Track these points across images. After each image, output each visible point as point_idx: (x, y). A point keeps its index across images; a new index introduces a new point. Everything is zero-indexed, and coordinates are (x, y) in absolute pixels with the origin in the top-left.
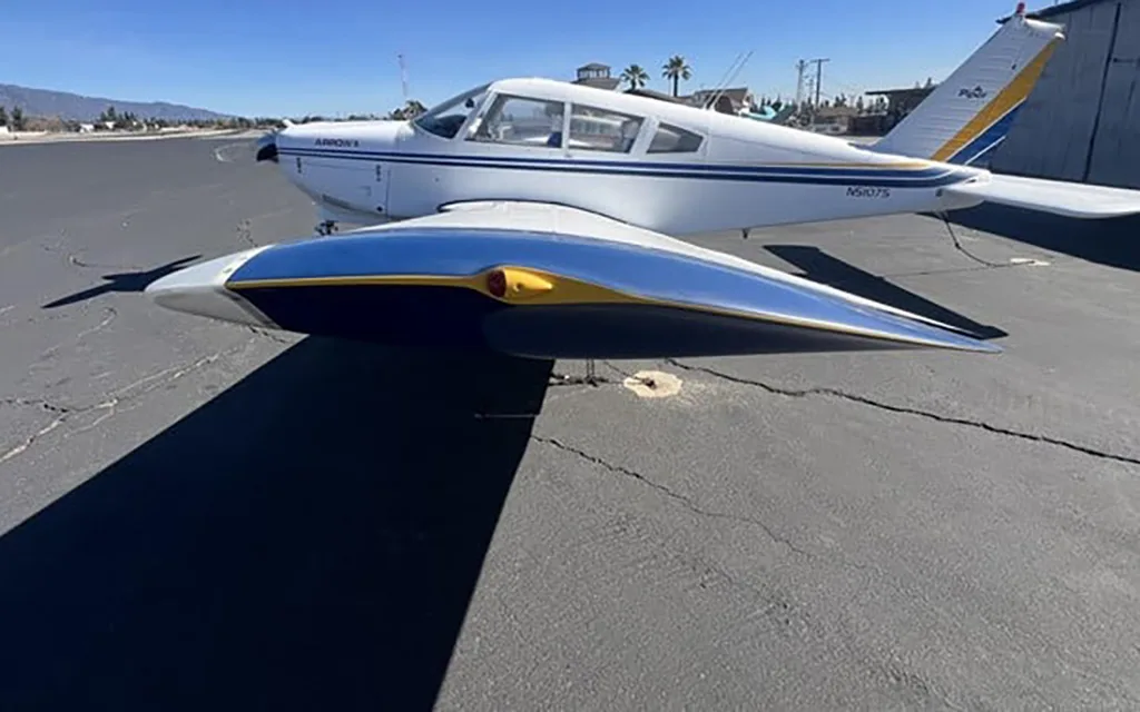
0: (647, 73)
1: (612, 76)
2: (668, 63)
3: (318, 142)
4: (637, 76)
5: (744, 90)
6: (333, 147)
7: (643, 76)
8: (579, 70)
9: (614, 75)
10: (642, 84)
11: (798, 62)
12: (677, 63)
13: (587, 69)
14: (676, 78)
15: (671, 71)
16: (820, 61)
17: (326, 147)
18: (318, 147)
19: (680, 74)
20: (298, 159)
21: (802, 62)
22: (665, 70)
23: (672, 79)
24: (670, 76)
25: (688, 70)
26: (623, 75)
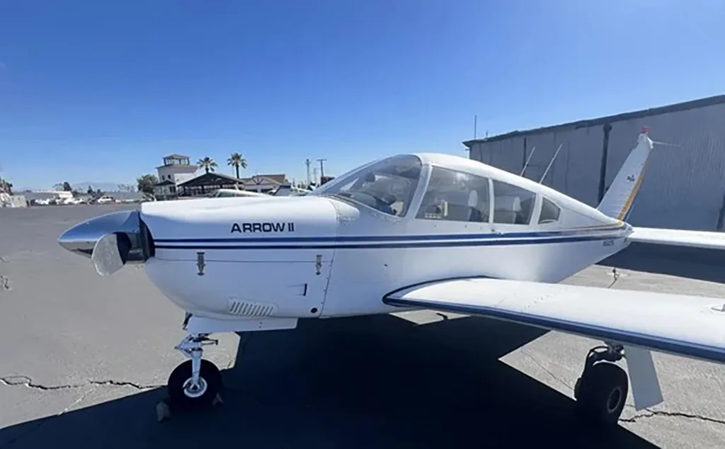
0: (216, 163)
1: (191, 164)
2: (230, 157)
3: (235, 228)
4: (209, 164)
5: (283, 176)
6: (258, 234)
7: (213, 164)
8: (165, 159)
9: (192, 163)
10: (213, 170)
11: (305, 160)
12: (237, 157)
13: (171, 158)
14: (237, 166)
15: (233, 162)
16: (322, 160)
17: (248, 234)
18: (236, 235)
19: (240, 164)
20: (201, 255)
21: (308, 160)
22: (229, 162)
23: (235, 168)
24: (233, 165)
25: (244, 162)
26: (198, 163)
